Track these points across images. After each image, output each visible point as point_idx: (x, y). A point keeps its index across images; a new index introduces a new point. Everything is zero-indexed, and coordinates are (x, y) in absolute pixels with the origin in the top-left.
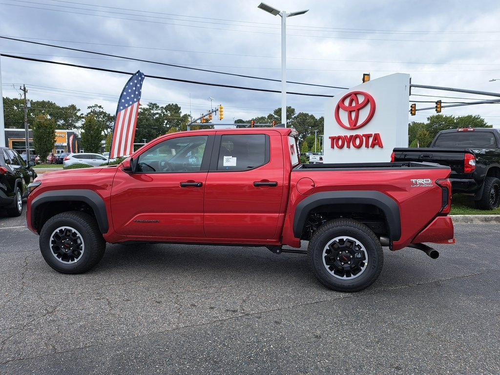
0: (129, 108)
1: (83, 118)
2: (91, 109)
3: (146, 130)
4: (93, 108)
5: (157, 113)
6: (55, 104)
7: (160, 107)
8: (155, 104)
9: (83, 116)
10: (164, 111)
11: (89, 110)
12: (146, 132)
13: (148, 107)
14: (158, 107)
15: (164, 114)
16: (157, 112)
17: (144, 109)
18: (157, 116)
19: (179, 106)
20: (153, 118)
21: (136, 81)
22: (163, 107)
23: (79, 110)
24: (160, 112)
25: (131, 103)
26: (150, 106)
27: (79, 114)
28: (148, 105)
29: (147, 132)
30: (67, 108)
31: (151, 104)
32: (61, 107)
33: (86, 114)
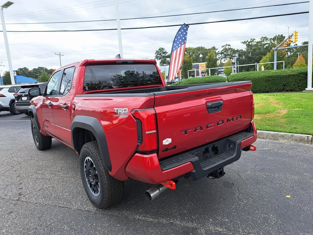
0: (179, 49)
1: (219, 53)
2: (223, 47)
3: (258, 56)
4: (225, 47)
5: (267, 44)
6: (204, 47)
7: (269, 39)
8: (265, 37)
9: (219, 52)
10: (272, 41)
11: (223, 48)
12: (257, 58)
13: (260, 40)
14: (268, 39)
15: (272, 44)
16: (267, 42)
17: (258, 43)
18: (266, 45)
19: (284, 36)
20: (264, 47)
21: (182, 31)
22: (271, 39)
23: (217, 49)
24: (269, 42)
25: (180, 45)
26: (262, 39)
27: (217, 52)
28: (260, 39)
29: (259, 57)
30: (210, 49)
31: (263, 37)
32: (208, 49)
33: (221, 51)
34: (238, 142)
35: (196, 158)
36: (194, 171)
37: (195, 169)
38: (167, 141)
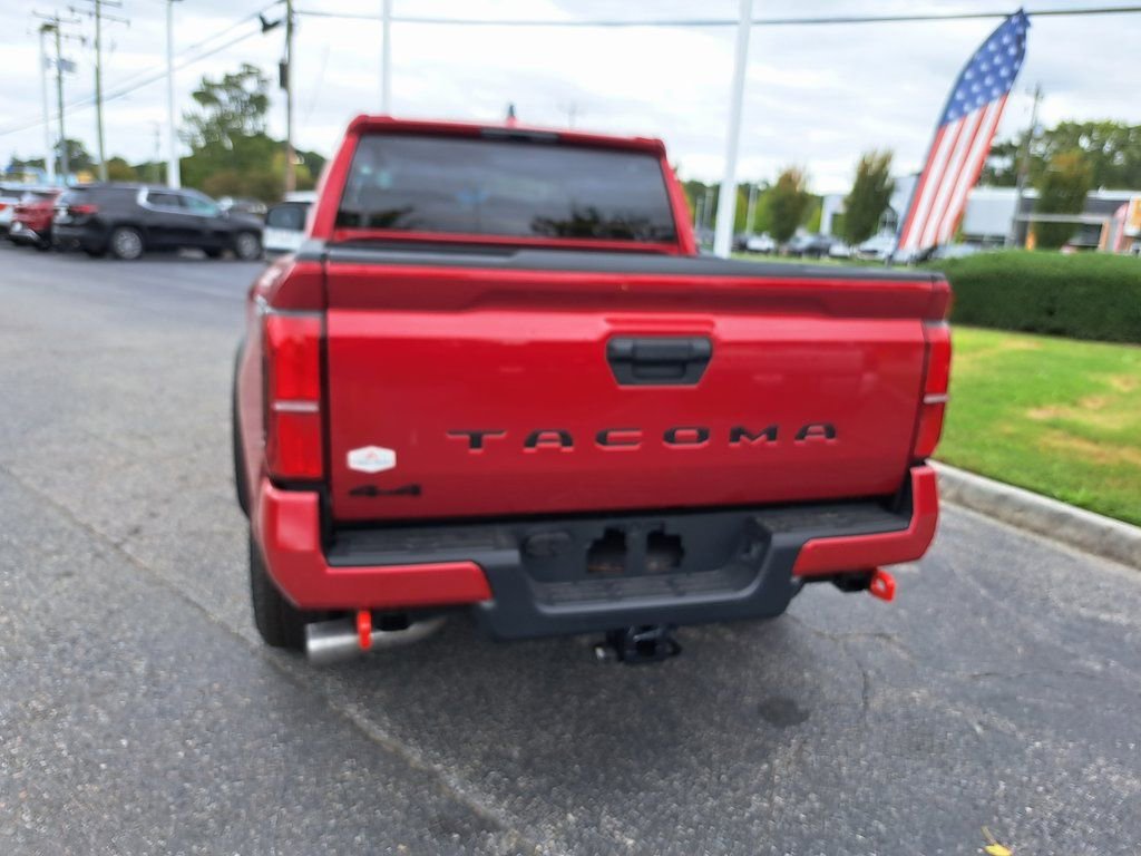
0: (972, 118)
34: (780, 540)
35: (511, 557)
36: (488, 604)
37: (494, 595)
38: (371, 459)
